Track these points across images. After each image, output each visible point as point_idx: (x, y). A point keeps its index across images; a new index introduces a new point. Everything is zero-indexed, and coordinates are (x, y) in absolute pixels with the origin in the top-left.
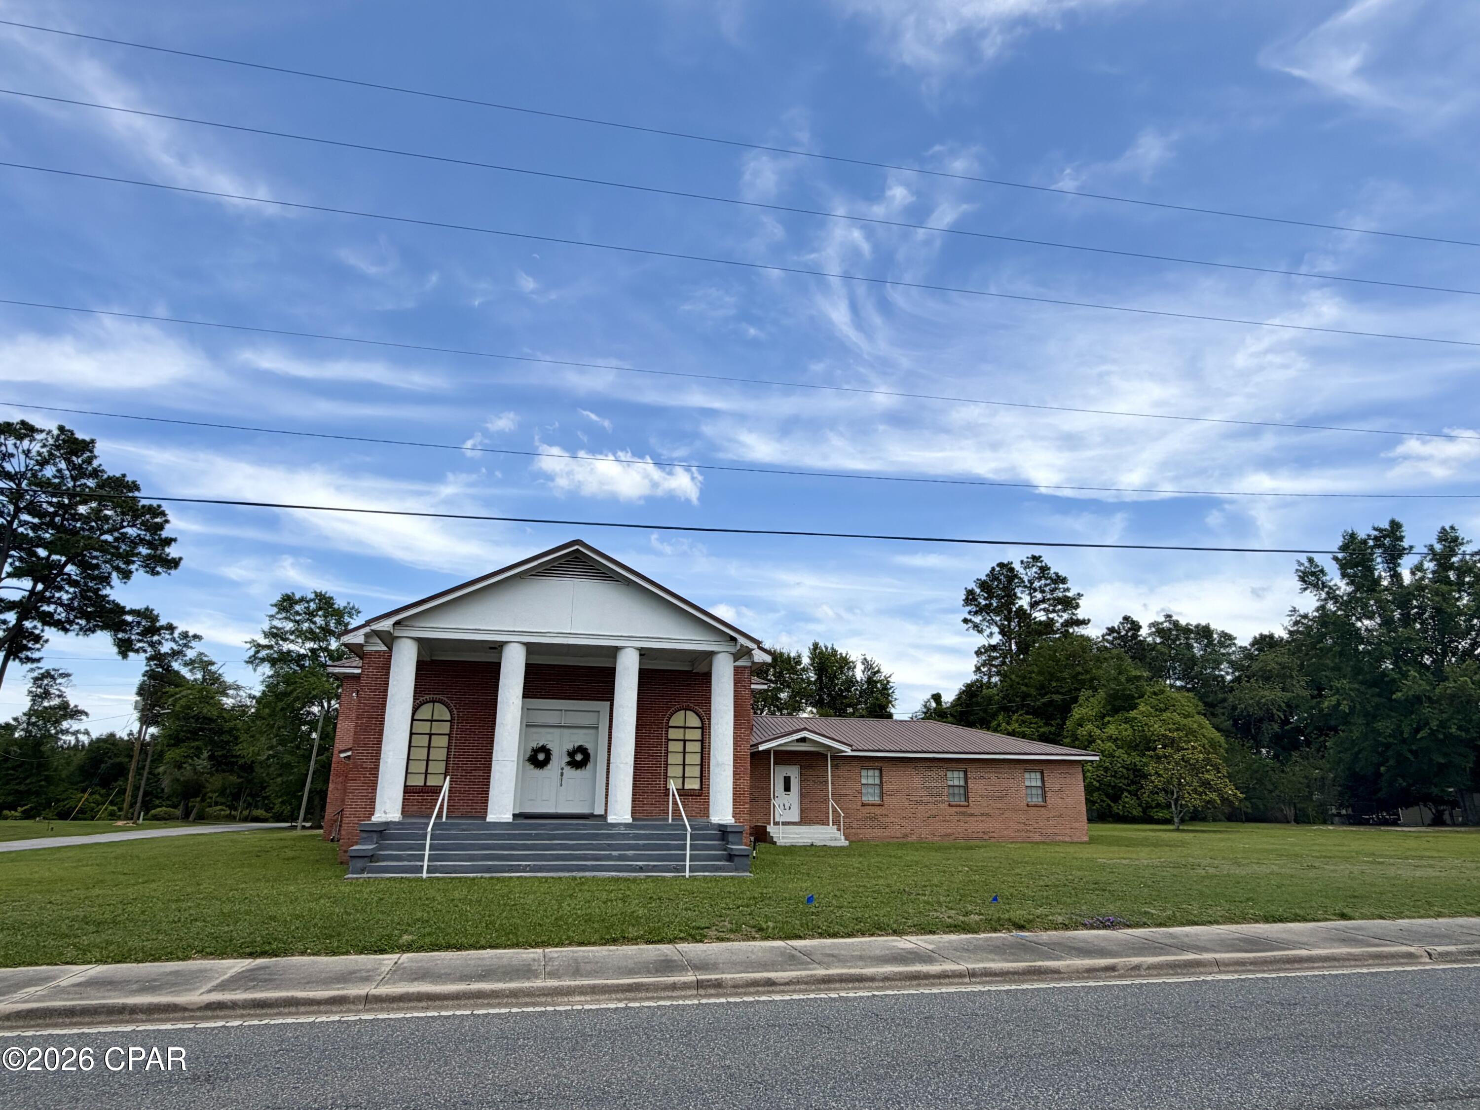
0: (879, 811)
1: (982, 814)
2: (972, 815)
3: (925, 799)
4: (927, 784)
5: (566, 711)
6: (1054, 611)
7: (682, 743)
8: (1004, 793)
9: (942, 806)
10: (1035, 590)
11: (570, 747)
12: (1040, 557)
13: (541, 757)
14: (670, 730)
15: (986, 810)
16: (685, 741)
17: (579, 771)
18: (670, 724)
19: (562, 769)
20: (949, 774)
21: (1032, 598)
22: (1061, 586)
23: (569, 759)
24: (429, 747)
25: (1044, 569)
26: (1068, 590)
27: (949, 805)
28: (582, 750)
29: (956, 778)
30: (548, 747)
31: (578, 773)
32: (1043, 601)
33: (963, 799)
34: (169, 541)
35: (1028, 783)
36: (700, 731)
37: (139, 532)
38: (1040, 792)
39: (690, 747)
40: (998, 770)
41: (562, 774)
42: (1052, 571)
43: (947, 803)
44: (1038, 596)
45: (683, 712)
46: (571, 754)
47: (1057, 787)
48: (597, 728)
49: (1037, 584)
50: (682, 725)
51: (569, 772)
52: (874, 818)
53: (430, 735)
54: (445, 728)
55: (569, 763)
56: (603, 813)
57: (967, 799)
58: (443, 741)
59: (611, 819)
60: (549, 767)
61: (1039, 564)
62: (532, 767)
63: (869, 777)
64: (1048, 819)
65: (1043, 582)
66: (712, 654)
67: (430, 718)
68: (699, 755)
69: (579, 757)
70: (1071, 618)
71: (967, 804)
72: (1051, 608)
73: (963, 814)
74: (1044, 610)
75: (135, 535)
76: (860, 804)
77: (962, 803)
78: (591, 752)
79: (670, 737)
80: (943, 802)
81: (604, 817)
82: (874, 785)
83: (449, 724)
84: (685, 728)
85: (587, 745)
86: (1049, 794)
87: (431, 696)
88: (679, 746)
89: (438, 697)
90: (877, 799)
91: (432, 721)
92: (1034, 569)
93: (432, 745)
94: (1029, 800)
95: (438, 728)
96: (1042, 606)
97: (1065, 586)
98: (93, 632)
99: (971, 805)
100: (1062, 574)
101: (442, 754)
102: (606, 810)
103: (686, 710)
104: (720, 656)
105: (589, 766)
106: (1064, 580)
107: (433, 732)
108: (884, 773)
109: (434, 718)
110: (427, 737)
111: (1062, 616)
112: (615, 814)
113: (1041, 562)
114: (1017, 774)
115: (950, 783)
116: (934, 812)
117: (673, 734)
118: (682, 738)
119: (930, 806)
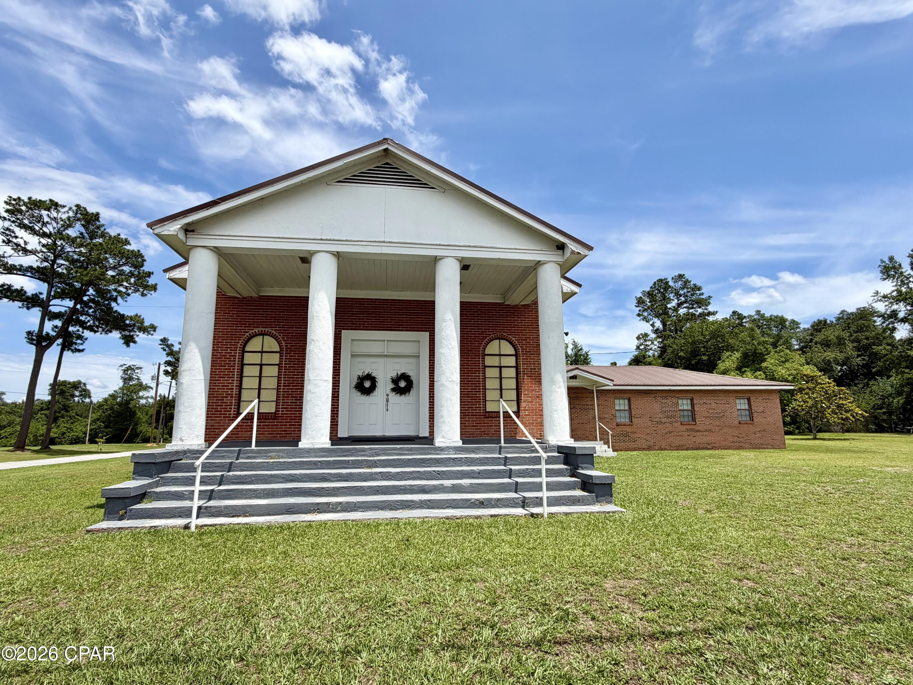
0: (629, 429)
1: (706, 431)
2: (699, 431)
3: (664, 420)
4: (664, 409)
5: (388, 341)
6: (692, 308)
7: (498, 369)
8: (722, 414)
9: (676, 425)
10: (680, 296)
11: (394, 375)
12: (684, 275)
13: (367, 384)
14: (487, 358)
15: (709, 427)
16: (500, 367)
17: (403, 397)
18: (486, 352)
19: (388, 395)
20: (680, 402)
21: (678, 301)
22: (697, 292)
23: (393, 386)
24: (260, 377)
25: (687, 282)
26: (702, 294)
27: (681, 424)
28: (404, 377)
29: (685, 404)
30: (373, 375)
31: (403, 399)
32: (685, 302)
33: (691, 419)
34: (149, 274)
35: (739, 407)
36: (514, 358)
37: (131, 269)
38: (747, 413)
39: (506, 372)
40: (715, 398)
41: (387, 401)
42: (692, 283)
43: (679, 422)
44: (683, 299)
45: (497, 341)
46: (395, 381)
47: (761, 409)
48: (418, 356)
49: (681, 292)
50: (497, 353)
51: (395, 398)
52: (626, 435)
53: (261, 365)
54: (275, 359)
55: (393, 390)
56: (427, 435)
57: (694, 419)
58: (275, 371)
59: (439, 442)
60: (375, 393)
61: (683, 280)
62: (359, 394)
63: (621, 404)
64: (755, 433)
65: (685, 290)
66: (539, 264)
67: (260, 350)
68: (515, 380)
69: (402, 384)
70: (703, 312)
71: (695, 423)
72: (691, 306)
73: (692, 430)
74: (686, 307)
75: (128, 271)
76: (615, 424)
77: (690, 423)
78: (413, 378)
79: (487, 364)
80: (676, 422)
81: (429, 440)
82: (625, 410)
83: (278, 355)
84: (500, 355)
85: (410, 373)
86: (755, 415)
87: (260, 329)
88: (495, 372)
89: (267, 330)
90: (627, 420)
91: (262, 352)
92: (680, 283)
93: (263, 375)
94: (740, 419)
95: (267, 358)
96: (685, 305)
97: (701, 292)
98: (111, 332)
99: (698, 423)
100: (699, 284)
101: (273, 383)
102: (432, 432)
103: (500, 339)
104: (547, 266)
105: (413, 392)
106: (699, 289)
107: (264, 362)
108: (632, 402)
109: (264, 350)
110: (259, 367)
111: (697, 311)
112: (443, 437)
113: (684, 278)
114: (731, 400)
115: (681, 408)
116: (670, 429)
117: (489, 361)
118: (497, 364)
119: (667, 425)
